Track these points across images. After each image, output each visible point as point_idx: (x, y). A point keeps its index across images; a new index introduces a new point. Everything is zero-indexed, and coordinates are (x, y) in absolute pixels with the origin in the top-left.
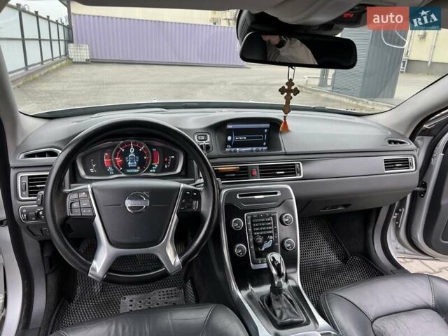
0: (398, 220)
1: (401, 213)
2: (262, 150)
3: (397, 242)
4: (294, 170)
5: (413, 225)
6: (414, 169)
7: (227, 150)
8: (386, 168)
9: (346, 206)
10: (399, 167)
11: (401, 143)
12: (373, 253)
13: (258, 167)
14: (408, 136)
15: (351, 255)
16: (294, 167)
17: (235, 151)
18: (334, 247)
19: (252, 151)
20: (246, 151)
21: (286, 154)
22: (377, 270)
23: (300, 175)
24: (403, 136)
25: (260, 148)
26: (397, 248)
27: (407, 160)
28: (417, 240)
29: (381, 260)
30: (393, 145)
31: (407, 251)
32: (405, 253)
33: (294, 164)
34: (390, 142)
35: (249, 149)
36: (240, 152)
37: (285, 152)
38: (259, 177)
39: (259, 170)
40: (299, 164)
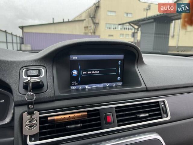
2: (116, 86)
4: (159, 110)
7: (73, 88)
13: (114, 110)
16: (158, 106)
17: (84, 89)
19: (104, 88)
20: (97, 89)
21: (147, 90)
23: (167, 116)
25: (114, 84)
33: (158, 102)
35: (101, 85)
36: (90, 90)
37: (146, 88)
38: (117, 124)
39: (115, 114)
40: (164, 101)
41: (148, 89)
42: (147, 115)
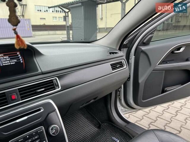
0: (119, 95)
1: (120, 91)
3: (121, 106)
4: (53, 85)
5: (127, 97)
6: (126, 67)
8: (112, 69)
9: (95, 99)
10: (118, 67)
11: (116, 53)
12: (113, 118)
13: (18, 91)
14: (118, 49)
15: (102, 123)
16: (52, 82)
18: (92, 121)
22: (118, 128)
23: (59, 88)
24: (116, 49)
26: (122, 110)
27: (121, 62)
28: (131, 103)
29: (118, 121)
30: (112, 55)
31: (126, 110)
32: (126, 111)
33: (52, 80)
34: (110, 53)
37: (42, 72)
38: (21, 99)
39: (19, 93)
40: (56, 79)
41: (43, 73)
42: (43, 89)
